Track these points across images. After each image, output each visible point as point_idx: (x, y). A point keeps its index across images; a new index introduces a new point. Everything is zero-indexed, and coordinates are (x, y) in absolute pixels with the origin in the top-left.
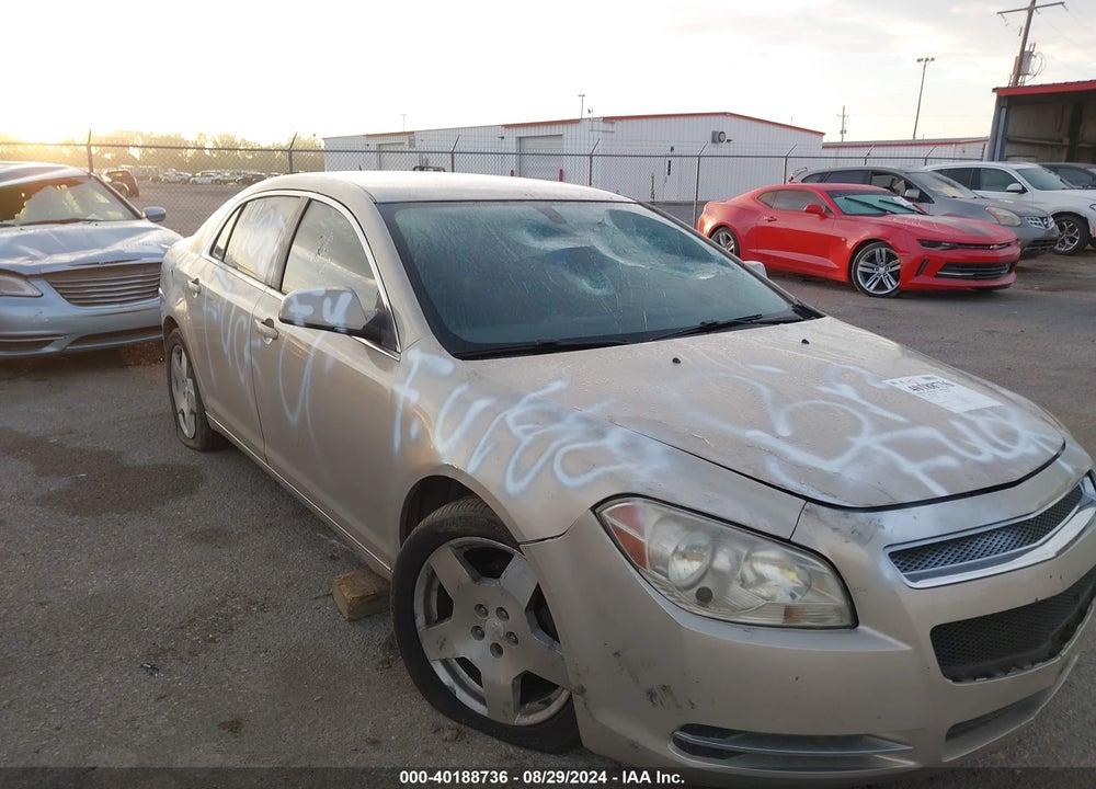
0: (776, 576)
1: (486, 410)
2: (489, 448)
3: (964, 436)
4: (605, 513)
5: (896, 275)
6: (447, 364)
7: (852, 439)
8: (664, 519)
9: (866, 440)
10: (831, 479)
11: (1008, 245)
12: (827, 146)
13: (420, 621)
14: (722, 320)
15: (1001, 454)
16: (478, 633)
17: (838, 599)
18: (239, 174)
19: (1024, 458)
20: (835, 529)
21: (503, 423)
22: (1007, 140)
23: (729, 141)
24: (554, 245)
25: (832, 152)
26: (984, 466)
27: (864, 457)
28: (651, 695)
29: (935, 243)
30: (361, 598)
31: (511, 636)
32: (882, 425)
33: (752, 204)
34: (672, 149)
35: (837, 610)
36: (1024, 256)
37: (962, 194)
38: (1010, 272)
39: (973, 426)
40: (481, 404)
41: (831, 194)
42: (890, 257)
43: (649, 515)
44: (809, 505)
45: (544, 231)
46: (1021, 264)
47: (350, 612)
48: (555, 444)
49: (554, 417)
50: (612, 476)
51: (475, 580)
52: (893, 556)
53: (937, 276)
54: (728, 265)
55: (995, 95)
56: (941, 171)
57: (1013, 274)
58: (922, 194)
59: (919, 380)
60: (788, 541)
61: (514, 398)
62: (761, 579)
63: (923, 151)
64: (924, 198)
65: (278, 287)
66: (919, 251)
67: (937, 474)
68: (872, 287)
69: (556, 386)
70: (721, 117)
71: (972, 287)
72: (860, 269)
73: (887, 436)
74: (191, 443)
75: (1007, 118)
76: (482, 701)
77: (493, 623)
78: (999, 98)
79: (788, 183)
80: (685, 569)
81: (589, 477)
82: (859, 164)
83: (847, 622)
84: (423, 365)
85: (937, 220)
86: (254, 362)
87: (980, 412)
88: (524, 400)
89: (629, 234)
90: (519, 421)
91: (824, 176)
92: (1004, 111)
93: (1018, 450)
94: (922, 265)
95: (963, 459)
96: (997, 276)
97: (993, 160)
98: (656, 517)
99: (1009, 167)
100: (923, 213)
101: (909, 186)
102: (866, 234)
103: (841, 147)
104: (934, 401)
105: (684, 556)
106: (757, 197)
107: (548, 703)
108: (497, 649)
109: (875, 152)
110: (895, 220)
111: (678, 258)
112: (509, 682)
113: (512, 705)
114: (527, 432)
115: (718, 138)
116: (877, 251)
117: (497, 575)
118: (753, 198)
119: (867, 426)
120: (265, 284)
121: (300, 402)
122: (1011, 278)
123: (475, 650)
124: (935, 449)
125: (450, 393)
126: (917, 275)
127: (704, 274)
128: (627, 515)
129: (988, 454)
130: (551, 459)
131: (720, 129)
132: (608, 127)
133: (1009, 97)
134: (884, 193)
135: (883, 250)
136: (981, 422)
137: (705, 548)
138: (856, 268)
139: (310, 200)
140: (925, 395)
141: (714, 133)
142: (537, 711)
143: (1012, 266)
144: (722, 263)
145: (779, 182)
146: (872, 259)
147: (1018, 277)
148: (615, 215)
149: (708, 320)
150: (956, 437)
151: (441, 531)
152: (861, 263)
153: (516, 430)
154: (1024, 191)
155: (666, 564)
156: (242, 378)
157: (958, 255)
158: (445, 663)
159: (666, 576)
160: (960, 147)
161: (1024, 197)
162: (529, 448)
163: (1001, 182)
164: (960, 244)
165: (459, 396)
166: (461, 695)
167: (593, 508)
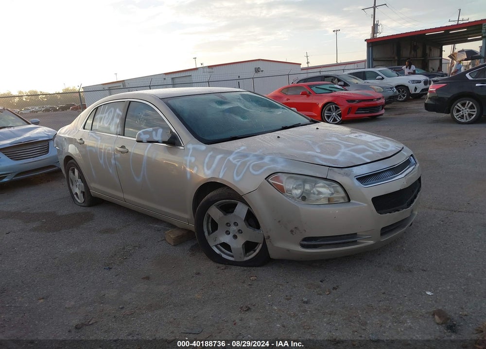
0: (324, 190)
1: (221, 158)
2: (225, 169)
3: (373, 146)
4: (269, 180)
5: (340, 115)
6: (203, 147)
7: (340, 150)
8: (288, 178)
9: (343, 150)
10: (335, 161)
11: (380, 99)
12: (303, 69)
13: (206, 234)
14: (288, 126)
15: (384, 150)
16: (228, 233)
17: (343, 194)
18: (43, 107)
19: (391, 151)
20: (339, 173)
21: (229, 160)
22: (374, 60)
23: (262, 71)
24: (226, 107)
25: (305, 71)
26: (381, 153)
27: (344, 154)
28: (292, 231)
29: (353, 101)
30: (177, 237)
31: (240, 231)
32: (347, 146)
33: (279, 94)
34: (239, 77)
35: (343, 198)
36: (386, 103)
37: (360, 82)
38: (382, 109)
39: (375, 144)
40: (219, 157)
41: (310, 87)
42: (337, 108)
43: (283, 177)
44: (330, 168)
45: (221, 103)
46: (387, 106)
47: (174, 242)
48: (249, 163)
49: (246, 156)
50: (269, 169)
51: (225, 215)
52: (358, 179)
53: (355, 113)
54: (285, 109)
55: (366, 42)
56: (350, 74)
57: (384, 110)
58: (345, 83)
59: (357, 135)
60: (326, 179)
61: (230, 153)
62: (320, 193)
63: (343, 67)
64: (346, 85)
65: (123, 134)
66: (347, 105)
67: (366, 156)
68: (331, 121)
69: (243, 148)
70: (257, 61)
71: (369, 117)
72: (325, 114)
73: (350, 149)
74: (83, 205)
75: (372, 50)
76: (232, 256)
77: (233, 228)
78: (368, 43)
79: (291, 84)
80: (298, 192)
81: (262, 170)
82: (318, 74)
83: (347, 200)
84: (194, 149)
85: (352, 92)
86: (117, 163)
87: (376, 141)
88: (234, 153)
89: (249, 102)
90: (234, 159)
91: (305, 80)
92: (370, 48)
93: (389, 149)
94: (350, 110)
95: (373, 152)
96: (378, 111)
97: (369, 68)
98: (286, 178)
99: (376, 70)
100: (346, 90)
101: (339, 80)
102: (325, 101)
103: (309, 69)
104: (362, 139)
105: (296, 189)
106: (281, 91)
107: (255, 251)
108: (235, 237)
109: (323, 69)
110: (336, 94)
111: (267, 108)
112: (241, 246)
113: (243, 254)
114: (238, 161)
115: (257, 70)
116: (331, 106)
117: (232, 212)
118: (279, 92)
119: (343, 146)
120: (116, 134)
121: (142, 173)
122: (383, 111)
123: (226, 239)
124: (364, 150)
125: (207, 155)
126: (348, 114)
127: (279, 112)
128: (277, 179)
129: (381, 150)
130: (249, 167)
131: (258, 67)
132: (210, 70)
133: (372, 43)
134: (331, 84)
135: (334, 106)
136: (377, 143)
137: (301, 185)
138: (324, 114)
139: (130, 102)
140: (359, 138)
141: (255, 68)
142: (251, 254)
143: (383, 106)
144: (283, 108)
145: (286, 85)
146: (330, 110)
147: (386, 111)
148: (242, 95)
149: (284, 126)
150: (371, 147)
151: (211, 200)
152: (326, 112)
153: (234, 162)
154: (383, 78)
155: (291, 191)
156: (111, 171)
157: (362, 104)
158: (216, 246)
159: (291, 194)
160: (356, 65)
161: (384, 81)
162: (240, 166)
163: (374, 76)
164: (362, 100)
165: (211, 155)
166: (224, 256)
167: (265, 179)
